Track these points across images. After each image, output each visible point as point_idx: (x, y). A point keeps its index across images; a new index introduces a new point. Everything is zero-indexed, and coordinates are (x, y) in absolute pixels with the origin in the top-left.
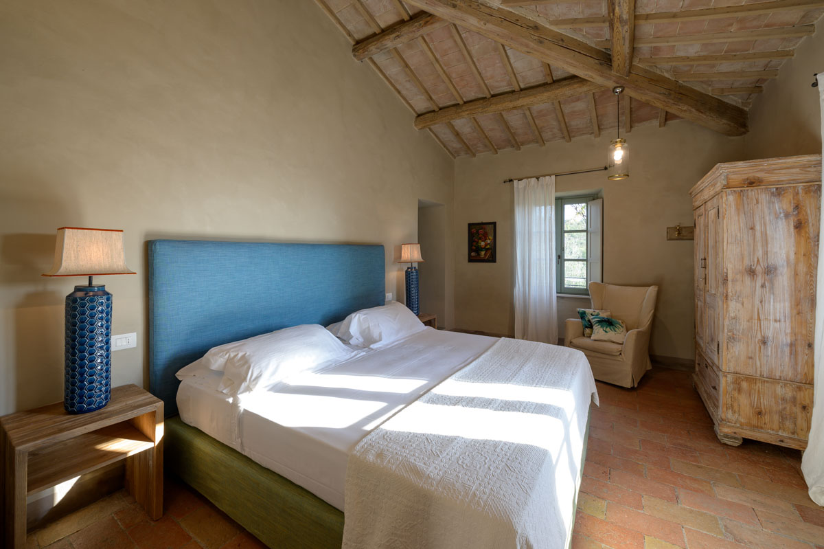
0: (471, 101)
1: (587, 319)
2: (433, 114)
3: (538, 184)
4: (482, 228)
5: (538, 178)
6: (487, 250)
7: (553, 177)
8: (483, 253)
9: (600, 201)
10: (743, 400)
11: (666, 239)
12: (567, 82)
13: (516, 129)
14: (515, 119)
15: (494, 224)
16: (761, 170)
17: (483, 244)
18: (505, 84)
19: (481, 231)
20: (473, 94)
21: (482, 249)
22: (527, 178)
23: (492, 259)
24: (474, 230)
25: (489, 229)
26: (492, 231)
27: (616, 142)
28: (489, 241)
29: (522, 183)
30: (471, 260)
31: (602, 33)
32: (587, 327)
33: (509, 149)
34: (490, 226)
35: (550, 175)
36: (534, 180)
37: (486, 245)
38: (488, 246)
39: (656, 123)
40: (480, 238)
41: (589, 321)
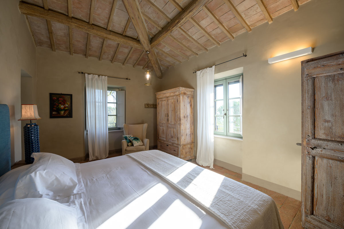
0: (77, 19)
1: (128, 139)
2: (43, 9)
3: (99, 78)
4: (62, 97)
5: (99, 76)
6: (65, 110)
7: (106, 77)
8: (62, 112)
9: (125, 91)
10: (184, 151)
11: (144, 107)
12: (131, 39)
13: (92, 47)
14: (95, 42)
15: (71, 95)
16: (186, 91)
17: (62, 107)
18: (103, 22)
19: (61, 99)
20: (80, 16)
21: (62, 110)
22: (93, 74)
23: (70, 115)
24: (55, 98)
25: (67, 98)
26: (70, 99)
27: (147, 71)
28: (67, 105)
29: (91, 76)
30: (52, 116)
31: (152, 29)
32: (129, 142)
33: (81, 56)
34: (68, 96)
35: (105, 76)
36: (97, 76)
37: (65, 107)
38: (67, 108)
39: (142, 67)
40: (60, 103)
41: (129, 140)
